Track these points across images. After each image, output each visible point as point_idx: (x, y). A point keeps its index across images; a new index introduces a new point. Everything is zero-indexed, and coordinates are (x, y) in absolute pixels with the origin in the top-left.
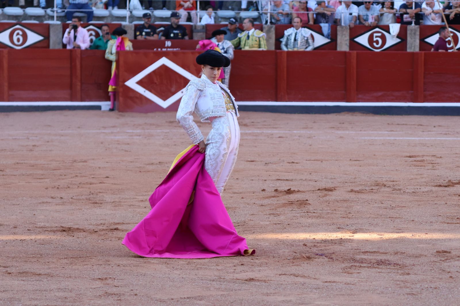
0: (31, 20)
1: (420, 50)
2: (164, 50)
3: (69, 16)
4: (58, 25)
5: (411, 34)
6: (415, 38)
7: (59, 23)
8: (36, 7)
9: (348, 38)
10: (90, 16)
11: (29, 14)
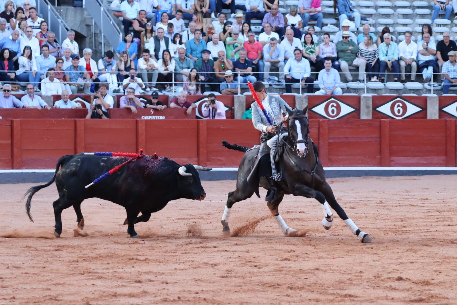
3: (445, 89)
11: (409, 88)
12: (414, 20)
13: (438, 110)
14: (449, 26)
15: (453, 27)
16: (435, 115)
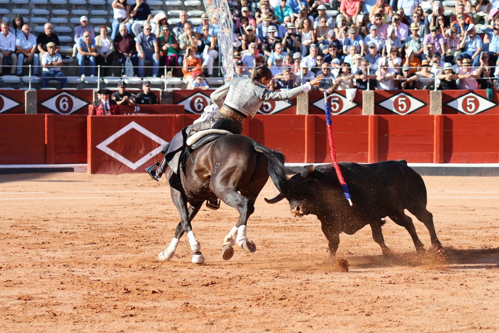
0: (7, 87)
1: (375, 113)
2: (133, 115)
3: (44, 83)
4: (33, 92)
5: (366, 98)
6: (370, 102)
7: (34, 90)
8: (12, 74)
9: (306, 102)
10: (64, 83)
11: (5, 81)
12: (11, 11)
13: (36, 105)
14: (48, 17)
15: (51, 17)
16: (34, 110)
